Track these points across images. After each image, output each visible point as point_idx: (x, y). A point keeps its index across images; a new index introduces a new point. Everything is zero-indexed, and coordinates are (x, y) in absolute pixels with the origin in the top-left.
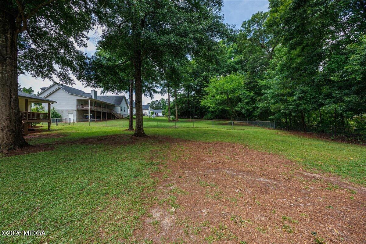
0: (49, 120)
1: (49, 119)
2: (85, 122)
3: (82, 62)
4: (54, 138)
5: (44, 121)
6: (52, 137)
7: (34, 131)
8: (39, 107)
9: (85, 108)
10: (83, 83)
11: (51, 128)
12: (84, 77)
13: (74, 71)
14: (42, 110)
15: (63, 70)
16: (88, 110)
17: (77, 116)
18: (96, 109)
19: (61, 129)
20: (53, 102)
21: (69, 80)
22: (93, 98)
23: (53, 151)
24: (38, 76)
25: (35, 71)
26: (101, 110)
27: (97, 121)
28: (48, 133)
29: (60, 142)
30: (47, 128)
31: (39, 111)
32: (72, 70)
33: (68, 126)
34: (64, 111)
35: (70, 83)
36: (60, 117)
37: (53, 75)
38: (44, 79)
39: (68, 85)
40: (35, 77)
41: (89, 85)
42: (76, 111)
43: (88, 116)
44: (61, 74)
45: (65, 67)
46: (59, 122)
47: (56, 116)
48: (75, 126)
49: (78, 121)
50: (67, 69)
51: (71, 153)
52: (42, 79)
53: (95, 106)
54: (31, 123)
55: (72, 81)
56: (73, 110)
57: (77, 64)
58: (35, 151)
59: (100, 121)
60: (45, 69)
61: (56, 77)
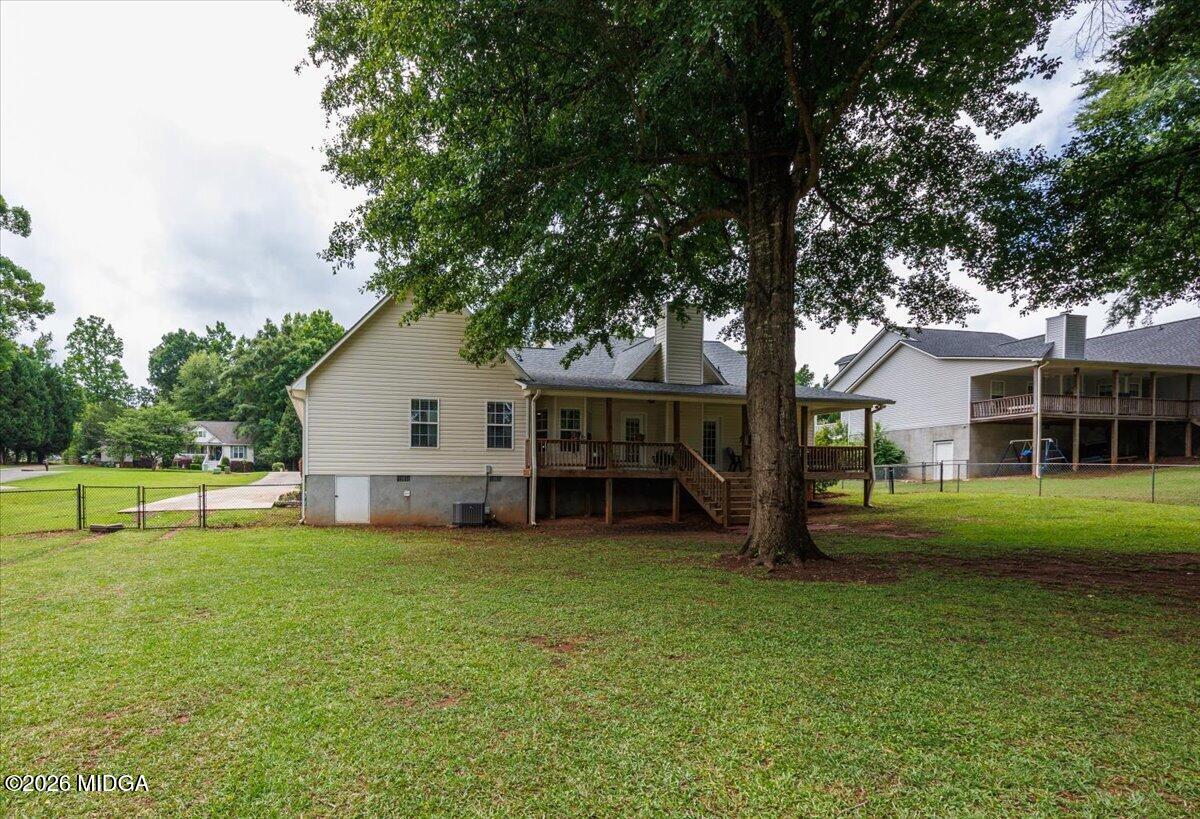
0: (866, 471)
1: (867, 466)
2: (1013, 478)
3: (1011, 197)
4: (889, 539)
5: (851, 477)
6: (882, 534)
7: (823, 510)
8: (833, 426)
9: (1013, 411)
10: (1014, 297)
11: (875, 500)
12: (1021, 267)
13: (971, 255)
14: (840, 437)
15: (922, 268)
16: (1028, 422)
17: (970, 451)
18: (1076, 408)
19: (908, 507)
20: (881, 404)
21: (949, 301)
22: (1061, 353)
23: (898, 588)
24: (837, 320)
25: (831, 305)
26: (1111, 410)
27: (1083, 471)
28: (863, 517)
29: (914, 558)
30: (860, 500)
31: (830, 441)
32: (959, 255)
33: (935, 494)
34: (917, 434)
35: (951, 313)
36: (899, 459)
37: (886, 299)
38: (855, 325)
39: (942, 326)
40: (829, 325)
41: (1048, 298)
42: (968, 430)
43: (1029, 446)
44: (917, 287)
45: (931, 253)
46: (900, 477)
47: (884, 455)
48: (963, 495)
49: (979, 472)
50: (939, 259)
51: (972, 609)
52: (849, 327)
53: (1069, 394)
54: (814, 482)
55: (960, 301)
56: (954, 427)
57: (984, 218)
58: (841, 578)
59: (1108, 471)
60: (860, 288)
61: (898, 306)
